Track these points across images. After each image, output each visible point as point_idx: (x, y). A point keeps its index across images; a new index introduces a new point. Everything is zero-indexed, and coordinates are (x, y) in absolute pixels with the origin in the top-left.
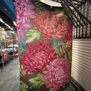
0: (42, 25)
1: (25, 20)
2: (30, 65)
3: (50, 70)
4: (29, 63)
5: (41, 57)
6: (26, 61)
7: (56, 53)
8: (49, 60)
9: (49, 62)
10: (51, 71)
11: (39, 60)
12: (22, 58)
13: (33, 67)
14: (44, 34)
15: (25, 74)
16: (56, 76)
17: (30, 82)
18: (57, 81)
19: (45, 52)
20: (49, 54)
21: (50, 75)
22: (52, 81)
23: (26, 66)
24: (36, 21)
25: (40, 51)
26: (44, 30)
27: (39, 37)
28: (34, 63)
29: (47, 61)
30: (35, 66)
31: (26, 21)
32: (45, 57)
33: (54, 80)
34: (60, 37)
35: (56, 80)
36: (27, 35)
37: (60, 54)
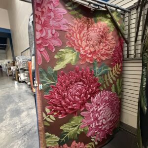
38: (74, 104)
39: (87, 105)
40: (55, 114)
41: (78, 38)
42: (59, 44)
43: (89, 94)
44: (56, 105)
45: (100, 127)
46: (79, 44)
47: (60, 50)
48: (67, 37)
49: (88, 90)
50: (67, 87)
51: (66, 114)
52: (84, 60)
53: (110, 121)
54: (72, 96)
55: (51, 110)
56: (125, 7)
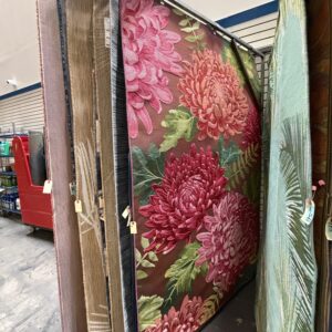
0: (196, 97)
1: (157, 75)
2: (168, 223)
3: (213, 230)
4: (167, 217)
5: (194, 193)
6: (157, 216)
7: (225, 180)
8: (210, 201)
9: (211, 206)
10: (215, 233)
11: (190, 201)
12: (147, 206)
13: (176, 227)
14: (201, 123)
15: (156, 259)
16: (225, 246)
17: (168, 279)
18: (228, 260)
19: (203, 176)
20: (211, 183)
21: (212, 245)
22: (216, 262)
23: (157, 232)
24: (184, 81)
25: (192, 174)
26: (200, 111)
27: (189, 133)
28: (178, 212)
29: (206, 204)
30: (180, 221)
31: (160, 79)
32: (202, 191)
33: (222, 258)
34: (232, 132)
35: (226, 256)
36: (164, 124)
37: (233, 183)
38: (187, 218)
39: (207, 219)
40: (158, 246)
41: (198, 89)
42: (168, 99)
43: (211, 198)
44: (159, 227)
45: (226, 264)
46: (197, 103)
47: (171, 111)
48: (180, 86)
49: (209, 191)
50: (178, 185)
51: (175, 242)
52: (204, 133)
53: (241, 251)
54: (184, 203)
55: (151, 240)
56: (256, 46)
